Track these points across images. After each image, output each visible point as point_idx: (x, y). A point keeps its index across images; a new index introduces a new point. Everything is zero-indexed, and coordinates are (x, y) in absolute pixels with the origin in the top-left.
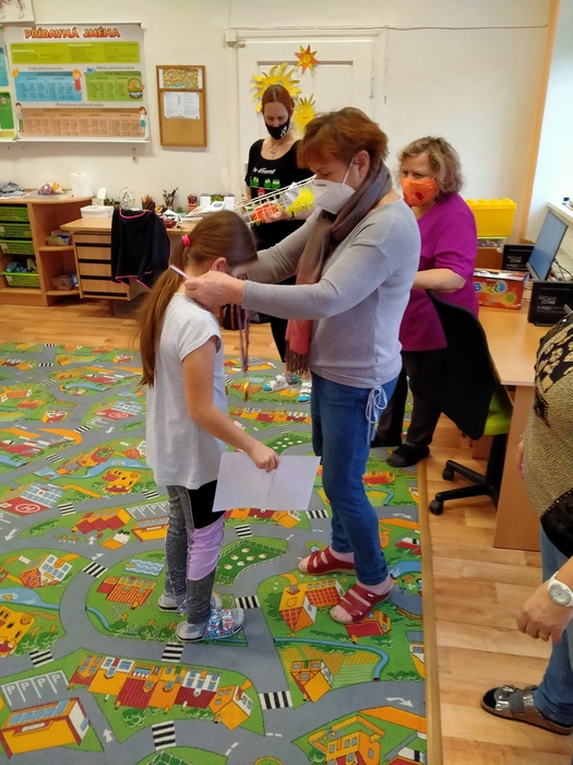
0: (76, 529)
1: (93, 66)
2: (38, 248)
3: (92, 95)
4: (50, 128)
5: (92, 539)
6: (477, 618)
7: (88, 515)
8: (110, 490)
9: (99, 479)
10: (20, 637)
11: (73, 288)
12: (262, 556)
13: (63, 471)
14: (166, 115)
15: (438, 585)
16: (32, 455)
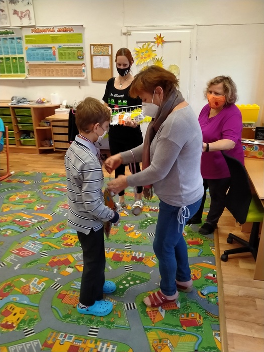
0: (48, 265)
1: (61, 45)
2: (36, 128)
3: (61, 58)
4: (41, 73)
5: (56, 270)
6: (247, 318)
7: (54, 258)
8: (65, 245)
9: (59, 239)
10: (19, 321)
11: (51, 146)
12: (138, 282)
13: (43, 235)
14: (94, 67)
15: (226, 300)
16: (29, 227)
